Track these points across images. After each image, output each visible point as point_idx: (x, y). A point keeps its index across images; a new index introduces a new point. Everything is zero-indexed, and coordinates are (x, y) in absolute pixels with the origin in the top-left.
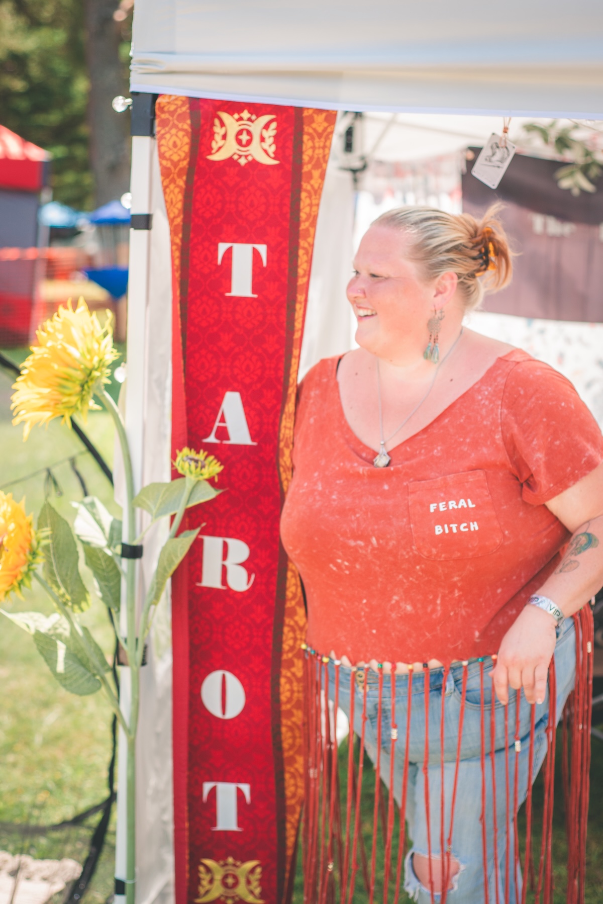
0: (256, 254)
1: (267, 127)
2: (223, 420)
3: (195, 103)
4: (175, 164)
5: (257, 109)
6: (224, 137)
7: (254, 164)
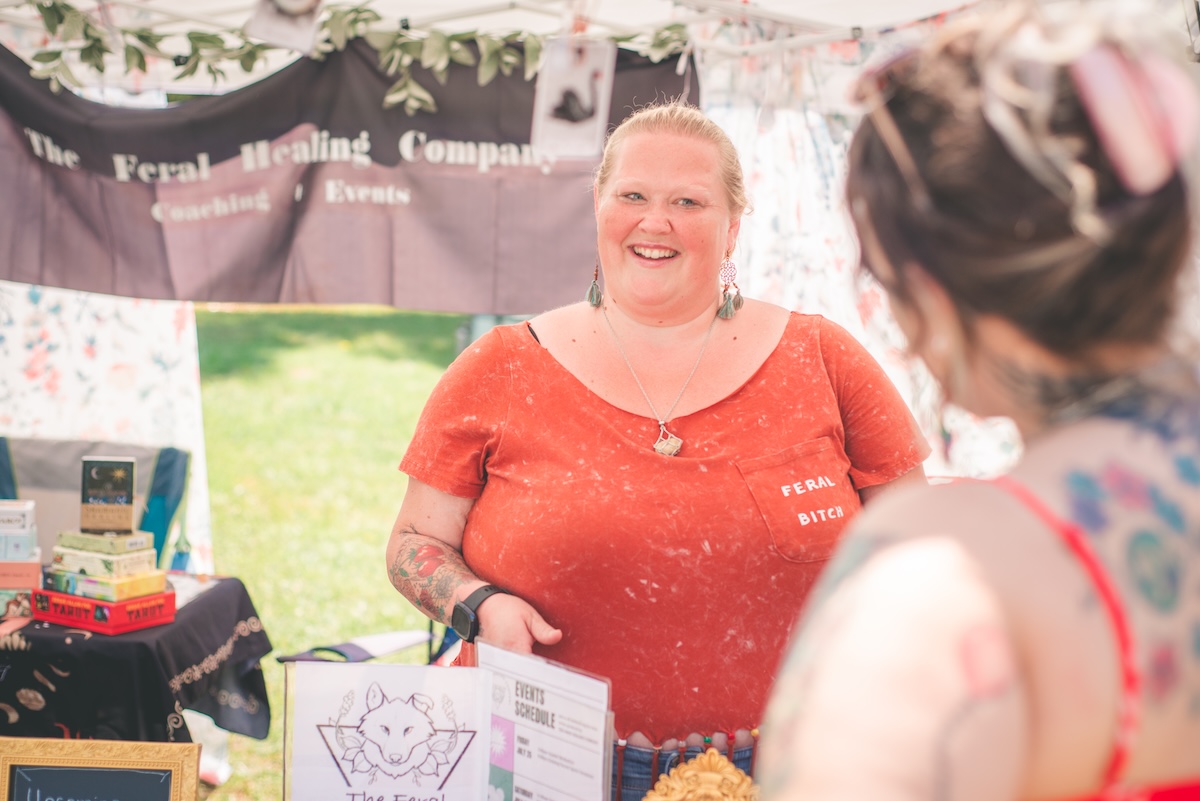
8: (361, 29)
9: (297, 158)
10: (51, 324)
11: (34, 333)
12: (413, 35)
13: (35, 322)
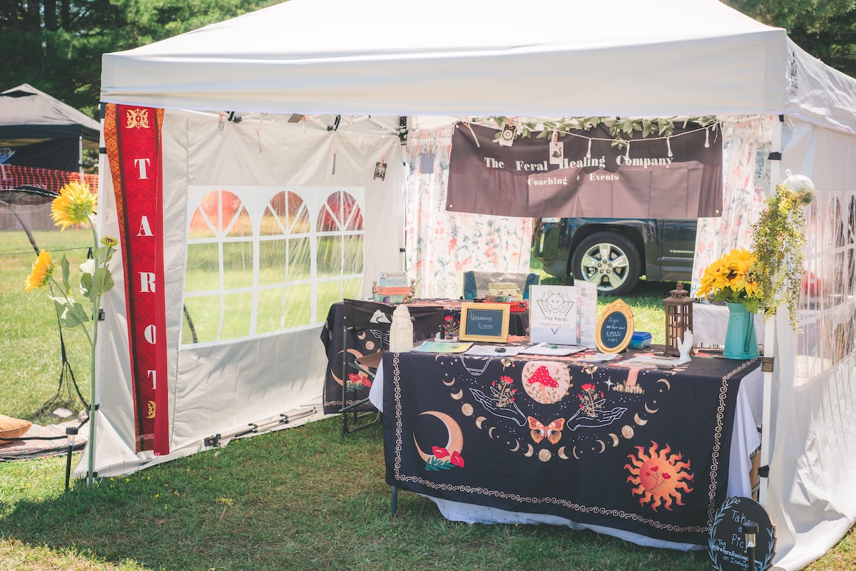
0: (146, 162)
1: (144, 114)
2: (142, 227)
3: (118, 106)
4: (110, 131)
5: (142, 108)
6: (132, 119)
7: (142, 128)
8: (603, 121)
9: (578, 166)
10: (496, 236)
11: (489, 238)
12: (621, 121)
13: (490, 234)
